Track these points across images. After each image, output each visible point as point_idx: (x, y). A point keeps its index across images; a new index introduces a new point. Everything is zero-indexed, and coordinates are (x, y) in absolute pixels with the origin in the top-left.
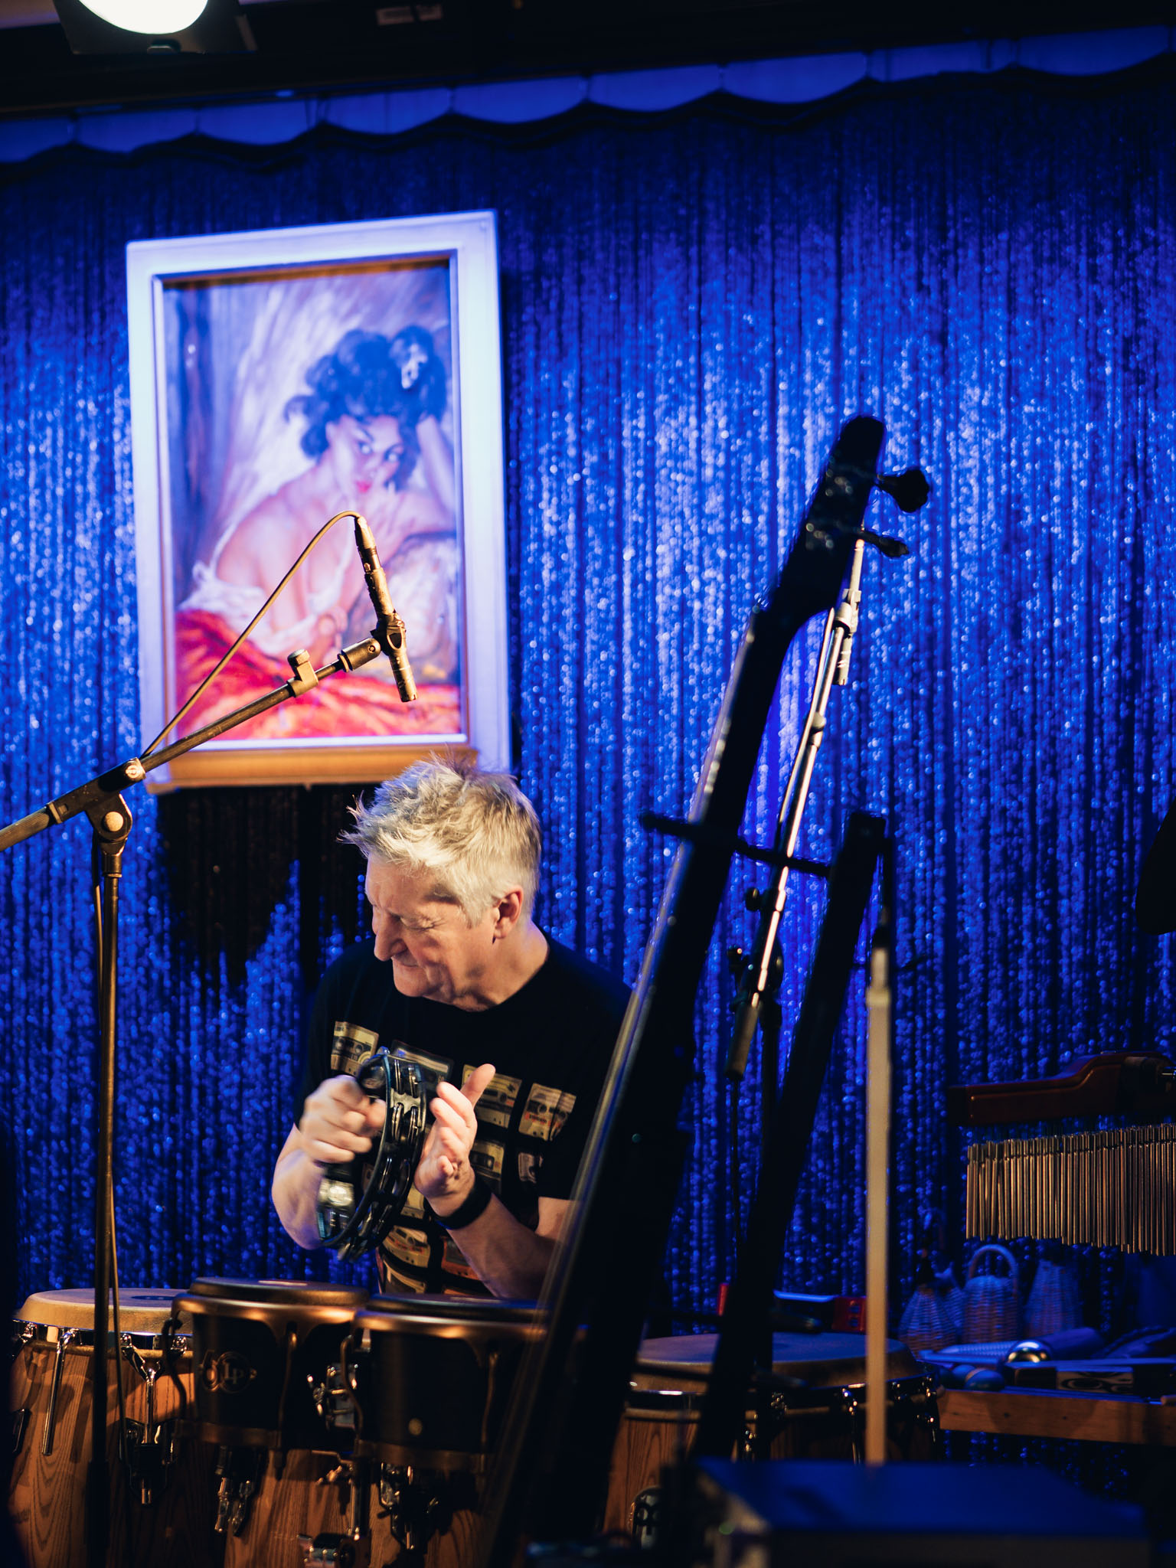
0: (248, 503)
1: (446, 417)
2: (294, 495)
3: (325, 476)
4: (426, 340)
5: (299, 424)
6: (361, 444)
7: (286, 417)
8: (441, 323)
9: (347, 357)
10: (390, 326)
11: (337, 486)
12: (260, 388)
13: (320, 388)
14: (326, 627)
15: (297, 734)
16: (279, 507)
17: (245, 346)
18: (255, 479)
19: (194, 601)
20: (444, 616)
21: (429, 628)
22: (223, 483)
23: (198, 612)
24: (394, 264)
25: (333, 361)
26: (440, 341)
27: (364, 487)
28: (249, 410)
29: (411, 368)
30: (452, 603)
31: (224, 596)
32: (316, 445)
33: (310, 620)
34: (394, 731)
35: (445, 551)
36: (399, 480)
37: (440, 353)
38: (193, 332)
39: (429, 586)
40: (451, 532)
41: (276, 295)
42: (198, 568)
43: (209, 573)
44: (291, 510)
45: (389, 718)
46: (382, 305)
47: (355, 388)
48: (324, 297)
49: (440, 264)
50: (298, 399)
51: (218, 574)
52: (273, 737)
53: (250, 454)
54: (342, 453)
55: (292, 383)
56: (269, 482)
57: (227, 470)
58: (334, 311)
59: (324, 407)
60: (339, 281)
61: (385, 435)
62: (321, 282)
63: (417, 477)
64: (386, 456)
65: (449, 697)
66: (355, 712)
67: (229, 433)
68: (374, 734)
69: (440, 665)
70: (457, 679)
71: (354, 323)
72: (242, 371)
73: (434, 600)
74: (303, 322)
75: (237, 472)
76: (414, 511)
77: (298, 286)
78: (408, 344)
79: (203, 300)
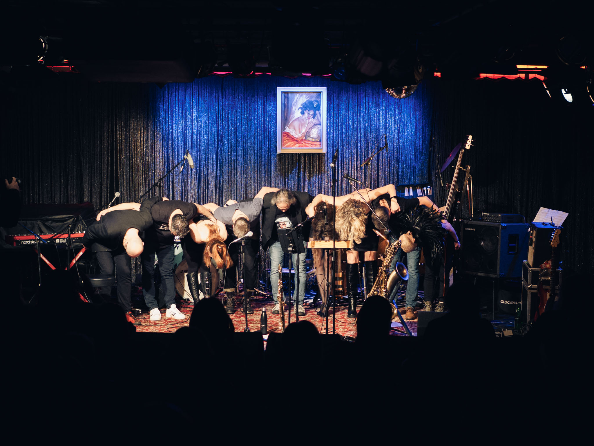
0: (293, 119)
1: (320, 111)
2: (299, 119)
3: (304, 117)
4: (317, 102)
5: (300, 110)
6: (309, 113)
7: (299, 110)
8: (319, 100)
9: (307, 103)
10: (313, 100)
11: (305, 118)
12: (295, 106)
13: (303, 106)
14: (303, 134)
15: (299, 147)
16: (297, 120)
17: (294, 100)
18: (294, 116)
19: (285, 131)
20: (319, 134)
21: (317, 135)
22: (290, 117)
23: (286, 132)
24: (314, 92)
25: (305, 103)
26: (319, 102)
27: (309, 118)
28: (294, 108)
29: (316, 104)
30: (320, 132)
31: (289, 130)
32: (303, 113)
33: (301, 134)
34: (312, 147)
35: (319, 126)
36: (314, 118)
37: (319, 103)
38: (286, 98)
39: (317, 130)
40: (320, 124)
41: (298, 95)
42: (286, 127)
43: (287, 128)
44: (299, 120)
45: (311, 145)
46: (312, 97)
47: (308, 107)
48: (304, 96)
49: (320, 93)
50: (300, 107)
51: (289, 128)
52: (296, 147)
53: (294, 113)
54: (306, 114)
55: (299, 105)
56: (296, 117)
57: (290, 115)
58: (306, 97)
59: (304, 109)
60: (306, 94)
61: (312, 112)
62: (304, 94)
63: (316, 117)
64: (312, 115)
65: (320, 143)
66: (307, 144)
67: (291, 111)
68: (309, 147)
69: (318, 139)
70: (321, 141)
71: (308, 99)
72: (293, 104)
73: (318, 132)
74: (301, 98)
75: (292, 116)
76: (315, 121)
77: (301, 94)
78: (315, 102)
79: (288, 95)
